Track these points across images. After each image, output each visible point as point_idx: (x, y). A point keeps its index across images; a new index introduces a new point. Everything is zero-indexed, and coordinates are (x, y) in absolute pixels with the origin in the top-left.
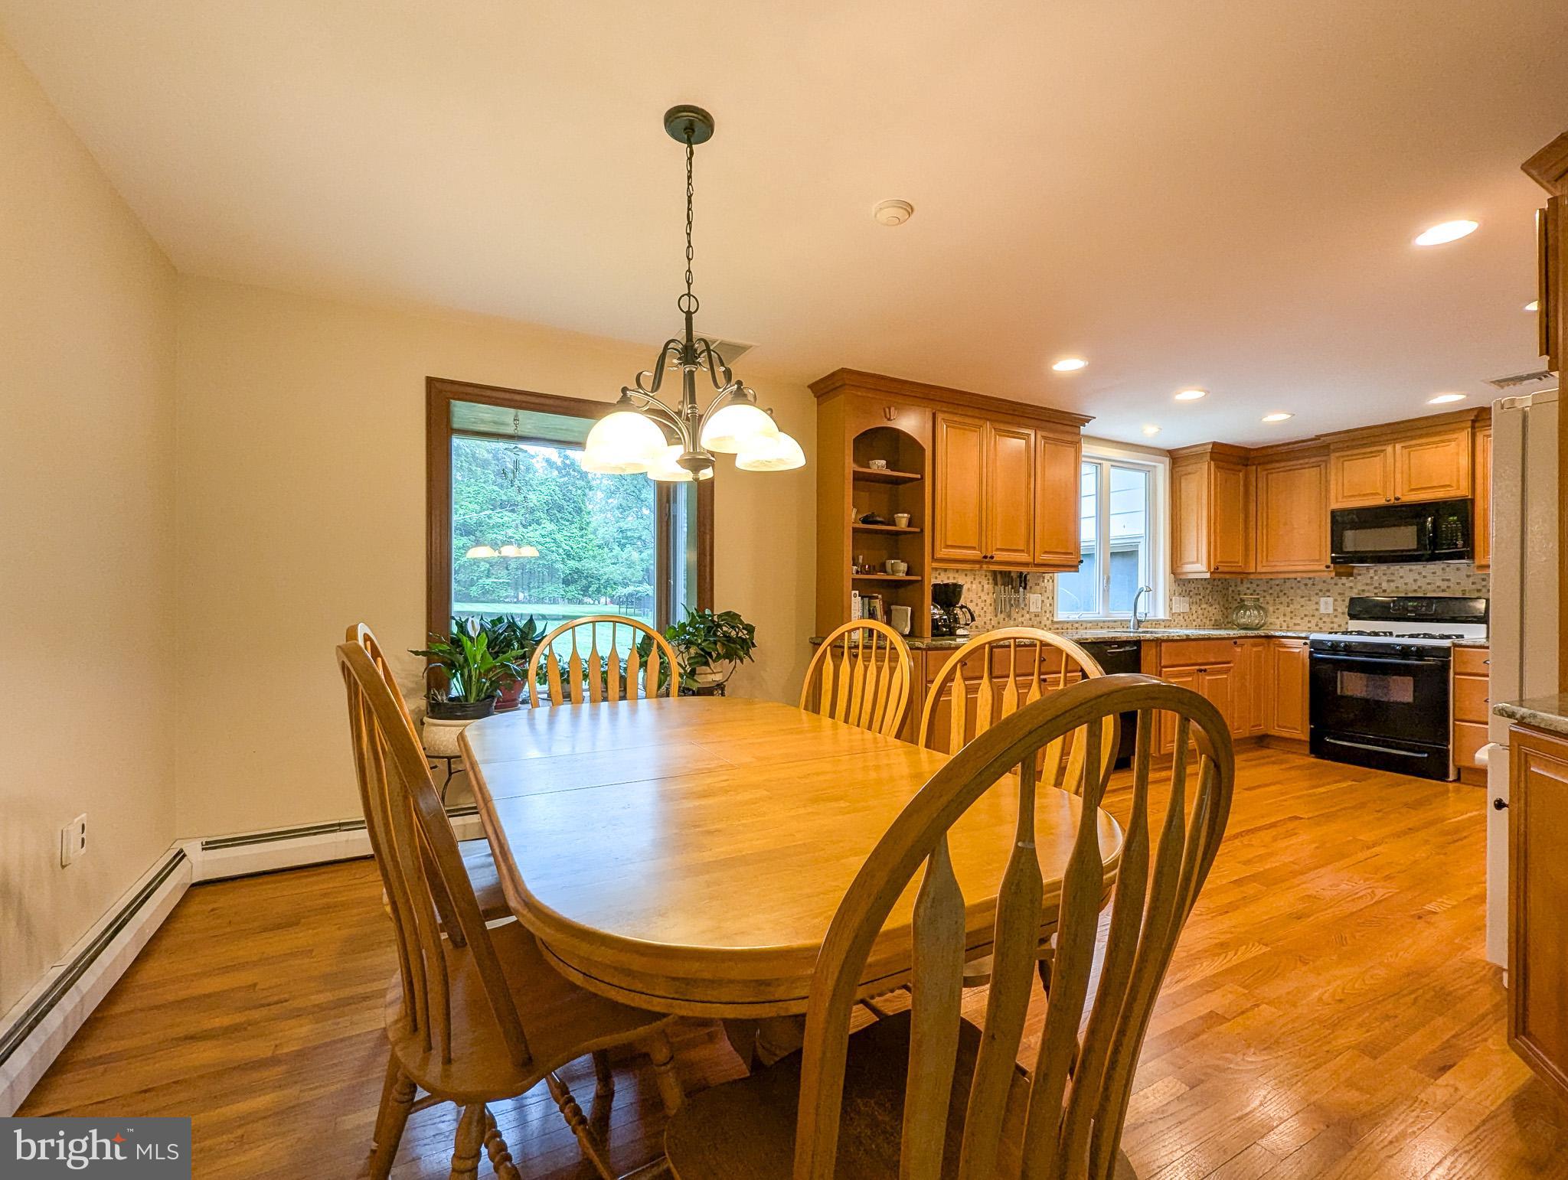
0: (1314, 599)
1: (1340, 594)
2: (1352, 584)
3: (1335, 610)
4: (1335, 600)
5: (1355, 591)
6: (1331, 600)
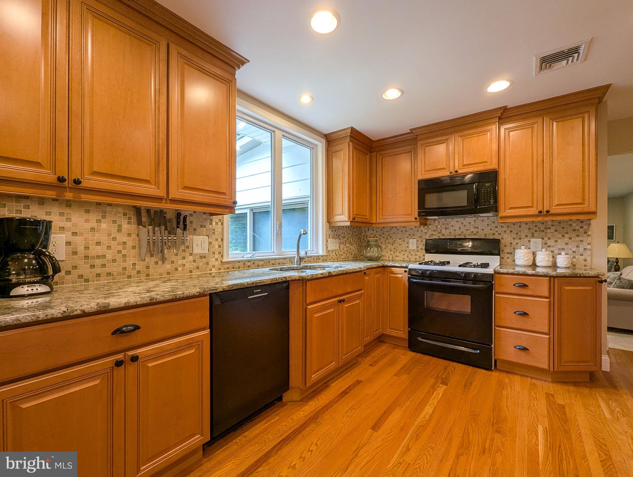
0: (406, 240)
1: (420, 237)
2: (426, 231)
3: (417, 247)
4: (418, 241)
5: (428, 235)
6: (415, 240)
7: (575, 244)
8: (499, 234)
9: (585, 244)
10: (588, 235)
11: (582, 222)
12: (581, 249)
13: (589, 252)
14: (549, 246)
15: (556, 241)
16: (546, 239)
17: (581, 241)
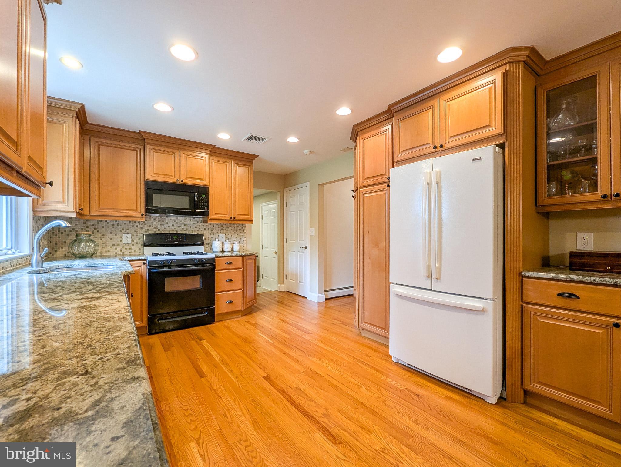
0: (119, 234)
1: (135, 231)
2: (142, 226)
3: (132, 241)
4: (132, 235)
5: (144, 230)
7: (240, 237)
8: (201, 231)
9: (244, 237)
10: (245, 233)
11: (242, 225)
12: (242, 240)
13: (245, 242)
14: (228, 239)
15: (232, 236)
16: (227, 234)
17: (242, 236)
